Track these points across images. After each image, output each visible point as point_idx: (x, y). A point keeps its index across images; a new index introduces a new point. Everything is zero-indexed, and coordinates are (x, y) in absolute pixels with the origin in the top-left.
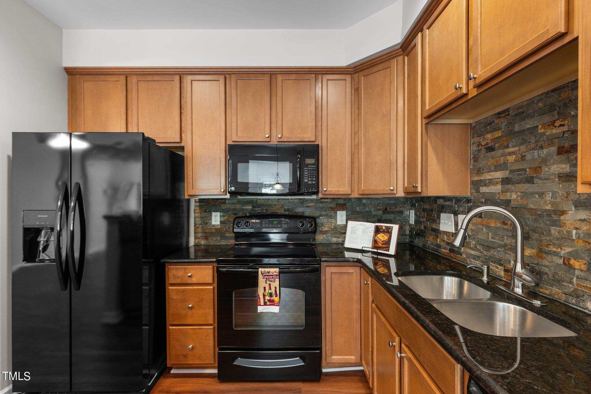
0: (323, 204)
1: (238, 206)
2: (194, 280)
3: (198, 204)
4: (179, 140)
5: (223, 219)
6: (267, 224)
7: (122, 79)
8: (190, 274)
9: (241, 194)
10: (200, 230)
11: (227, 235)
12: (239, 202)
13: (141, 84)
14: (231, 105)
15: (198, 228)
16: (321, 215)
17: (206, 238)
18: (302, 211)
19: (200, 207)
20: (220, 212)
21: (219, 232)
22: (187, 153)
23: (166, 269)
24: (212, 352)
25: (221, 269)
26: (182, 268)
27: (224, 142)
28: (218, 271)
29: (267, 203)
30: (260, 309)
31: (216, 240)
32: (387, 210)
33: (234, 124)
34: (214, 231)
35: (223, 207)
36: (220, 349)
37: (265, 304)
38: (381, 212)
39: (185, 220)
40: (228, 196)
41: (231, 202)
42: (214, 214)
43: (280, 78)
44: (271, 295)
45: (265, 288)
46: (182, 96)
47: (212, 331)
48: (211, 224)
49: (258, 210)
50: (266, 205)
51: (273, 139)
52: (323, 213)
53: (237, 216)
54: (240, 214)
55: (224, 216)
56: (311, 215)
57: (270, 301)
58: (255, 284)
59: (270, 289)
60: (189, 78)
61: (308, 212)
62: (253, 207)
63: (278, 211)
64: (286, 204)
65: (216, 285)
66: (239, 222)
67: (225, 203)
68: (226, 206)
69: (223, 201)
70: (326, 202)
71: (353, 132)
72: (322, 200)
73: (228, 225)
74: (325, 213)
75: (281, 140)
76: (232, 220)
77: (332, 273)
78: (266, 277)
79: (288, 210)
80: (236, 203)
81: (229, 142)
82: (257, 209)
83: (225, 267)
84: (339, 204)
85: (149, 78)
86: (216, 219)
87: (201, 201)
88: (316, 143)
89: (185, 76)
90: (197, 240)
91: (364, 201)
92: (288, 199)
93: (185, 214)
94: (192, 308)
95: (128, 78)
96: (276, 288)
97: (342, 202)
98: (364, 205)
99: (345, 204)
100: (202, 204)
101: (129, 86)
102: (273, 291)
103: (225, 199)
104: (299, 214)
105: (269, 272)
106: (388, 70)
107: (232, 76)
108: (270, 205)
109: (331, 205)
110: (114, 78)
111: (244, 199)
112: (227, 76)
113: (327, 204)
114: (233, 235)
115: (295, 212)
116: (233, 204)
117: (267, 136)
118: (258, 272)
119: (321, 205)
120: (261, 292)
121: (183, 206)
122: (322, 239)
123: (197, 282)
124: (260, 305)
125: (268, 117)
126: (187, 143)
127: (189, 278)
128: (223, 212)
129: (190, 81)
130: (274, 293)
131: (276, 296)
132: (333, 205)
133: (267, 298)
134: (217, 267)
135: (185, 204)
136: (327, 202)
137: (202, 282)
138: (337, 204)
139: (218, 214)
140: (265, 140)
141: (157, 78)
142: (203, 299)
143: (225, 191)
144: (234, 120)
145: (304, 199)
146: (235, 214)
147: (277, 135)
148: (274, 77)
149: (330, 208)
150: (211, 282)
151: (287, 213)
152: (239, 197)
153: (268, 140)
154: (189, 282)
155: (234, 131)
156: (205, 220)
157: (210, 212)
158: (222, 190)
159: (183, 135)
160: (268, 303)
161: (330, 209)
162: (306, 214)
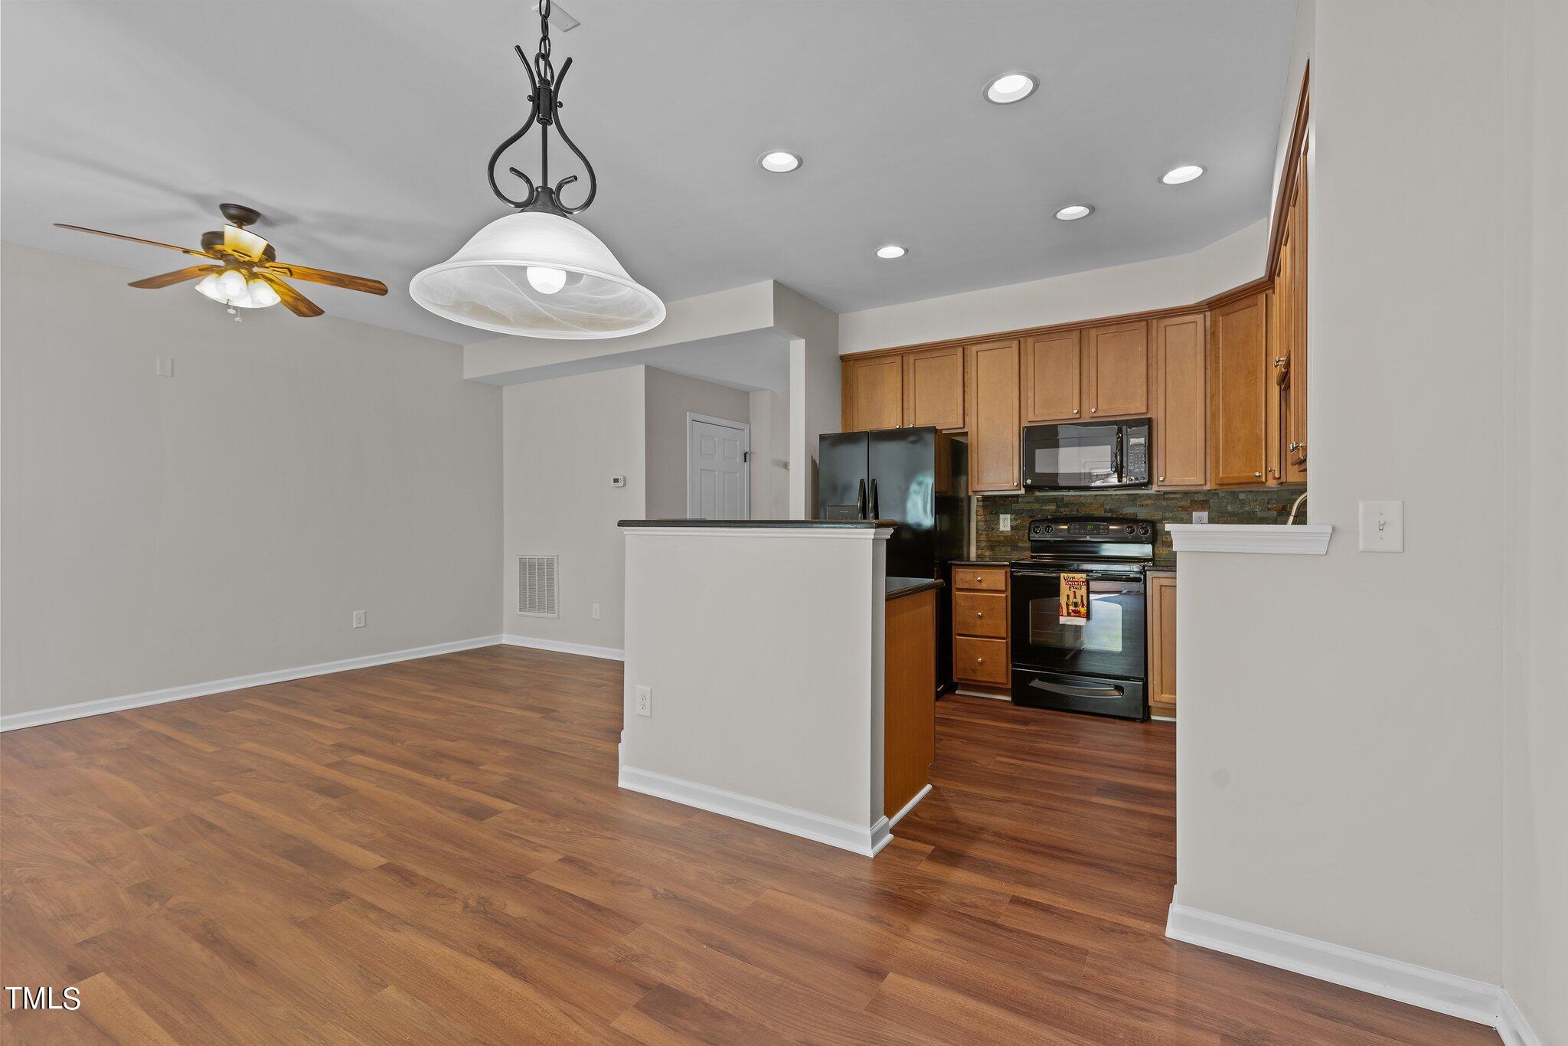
0: (1169, 502)
1: (1036, 506)
2: (984, 586)
3: (981, 504)
4: (961, 426)
5: (1014, 523)
6: (1077, 529)
7: (898, 359)
8: (979, 578)
9: (1041, 488)
10: (983, 537)
11: (1020, 545)
12: (1037, 500)
13: (919, 363)
14: (1027, 375)
15: (981, 534)
16: (1165, 518)
17: (992, 548)
18: (1133, 511)
19: (985, 507)
20: (1011, 514)
21: (1009, 542)
22: (971, 439)
23: (953, 572)
24: (1004, 669)
25: (1015, 574)
26: (970, 572)
27: (1017, 423)
28: (1012, 577)
29: (1078, 501)
30: (1063, 620)
31: (1006, 552)
32: (1286, 510)
33: (1031, 401)
34: (1002, 539)
35: (1015, 507)
36: (1013, 666)
37: (1069, 614)
38: (1276, 513)
39: (965, 523)
40: (1023, 491)
41: (1026, 500)
42: (1002, 516)
43: (1093, 332)
44: (1076, 605)
45: (1068, 596)
46: (965, 371)
47: (1004, 646)
48: (998, 529)
49: (1065, 511)
50: (1076, 504)
51: (1084, 414)
52: (1168, 515)
53: (1034, 519)
54: (1039, 517)
55: (1015, 519)
56: (1148, 517)
57: (1074, 611)
58: (1057, 593)
59: (1075, 597)
60: (974, 349)
61: (1142, 514)
62: (1058, 506)
63: (1095, 512)
64: (1107, 502)
65: (1009, 593)
66: (1038, 527)
67: (1017, 502)
68: (1021, 506)
69: (1015, 499)
70: (1172, 499)
71: (1209, 395)
72: (1166, 496)
73: (1021, 532)
74: (1171, 515)
75: (1095, 415)
76: (1027, 524)
77: (1161, 586)
78: (1072, 584)
79: (1111, 511)
80: (1033, 502)
81: (1025, 424)
82: (1062, 510)
83: (1021, 572)
84: (1196, 501)
85: (928, 355)
86: (1005, 523)
87: (985, 499)
88: (1148, 416)
89: (969, 346)
90: (980, 551)
91: (1242, 496)
92: (1111, 495)
93: (965, 516)
94: (980, 617)
95: (904, 358)
96: (1082, 596)
97: (1201, 498)
98: (1243, 503)
99: (1207, 501)
100: (986, 503)
101: (905, 367)
102: (1079, 600)
103: (1017, 496)
104: (1128, 516)
105: (1073, 578)
106: (1255, 308)
107: (1029, 338)
108: (1083, 504)
109: (1182, 503)
110: (890, 360)
111: (1043, 496)
112: (1021, 339)
113: (1174, 501)
114: (1028, 545)
115: (1121, 514)
116: (1029, 502)
117: (1075, 411)
118: (1059, 578)
119: (1165, 503)
120: (1063, 600)
121: (962, 506)
122: (1167, 554)
123: (987, 588)
124: (1062, 615)
125: (1077, 385)
126: (970, 428)
127: (979, 583)
128: (1014, 514)
129: (975, 353)
130: (1080, 602)
131: (1083, 607)
132: (1186, 503)
133: (1071, 608)
134: (1011, 572)
135: (965, 504)
136: (1176, 499)
137: (993, 588)
138: (1193, 502)
139: (1009, 516)
140: (1072, 417)
141: (937, 354)
142: (994, 608)
143: (1019, 485)
144: (1031, 394)
145: (1137, 494)
146: (1031, 517)
147: (1090, 410)
148: (1085, 333)
149: (1182, 507)
150: (1003, 588)
151: (1110, 515)
152: (1038, 494)
153: (1078, 416)
154: (978, 588)
155: (1031, 409)
156: (991, 524)
157: (997, 514)
158: (1015, 484)
159: (966, 419)
160: (1073, 614)
161: (1180, 509)
162: (1141, 516)
